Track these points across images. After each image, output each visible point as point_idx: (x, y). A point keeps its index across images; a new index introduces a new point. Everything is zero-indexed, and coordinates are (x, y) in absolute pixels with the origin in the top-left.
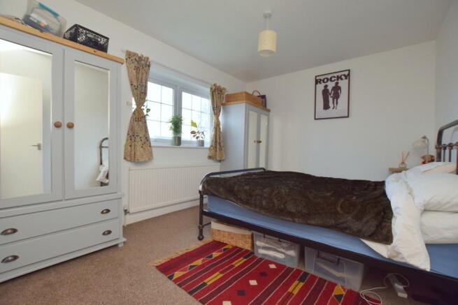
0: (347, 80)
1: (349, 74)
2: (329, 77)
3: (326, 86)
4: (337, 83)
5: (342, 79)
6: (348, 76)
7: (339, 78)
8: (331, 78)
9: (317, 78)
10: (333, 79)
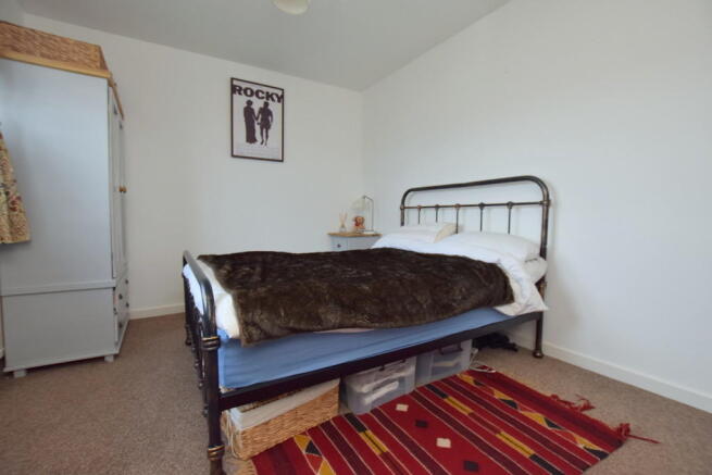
0: (280, 105)
1: (282, 96)
2: (255, 88)
3: (250, 103)
4: (266, 104)
5: (273, 100)
6: (281, 99)
7: (269, 96)
8: (257, 92)
9: (235, 83)
10: (260, 94)
